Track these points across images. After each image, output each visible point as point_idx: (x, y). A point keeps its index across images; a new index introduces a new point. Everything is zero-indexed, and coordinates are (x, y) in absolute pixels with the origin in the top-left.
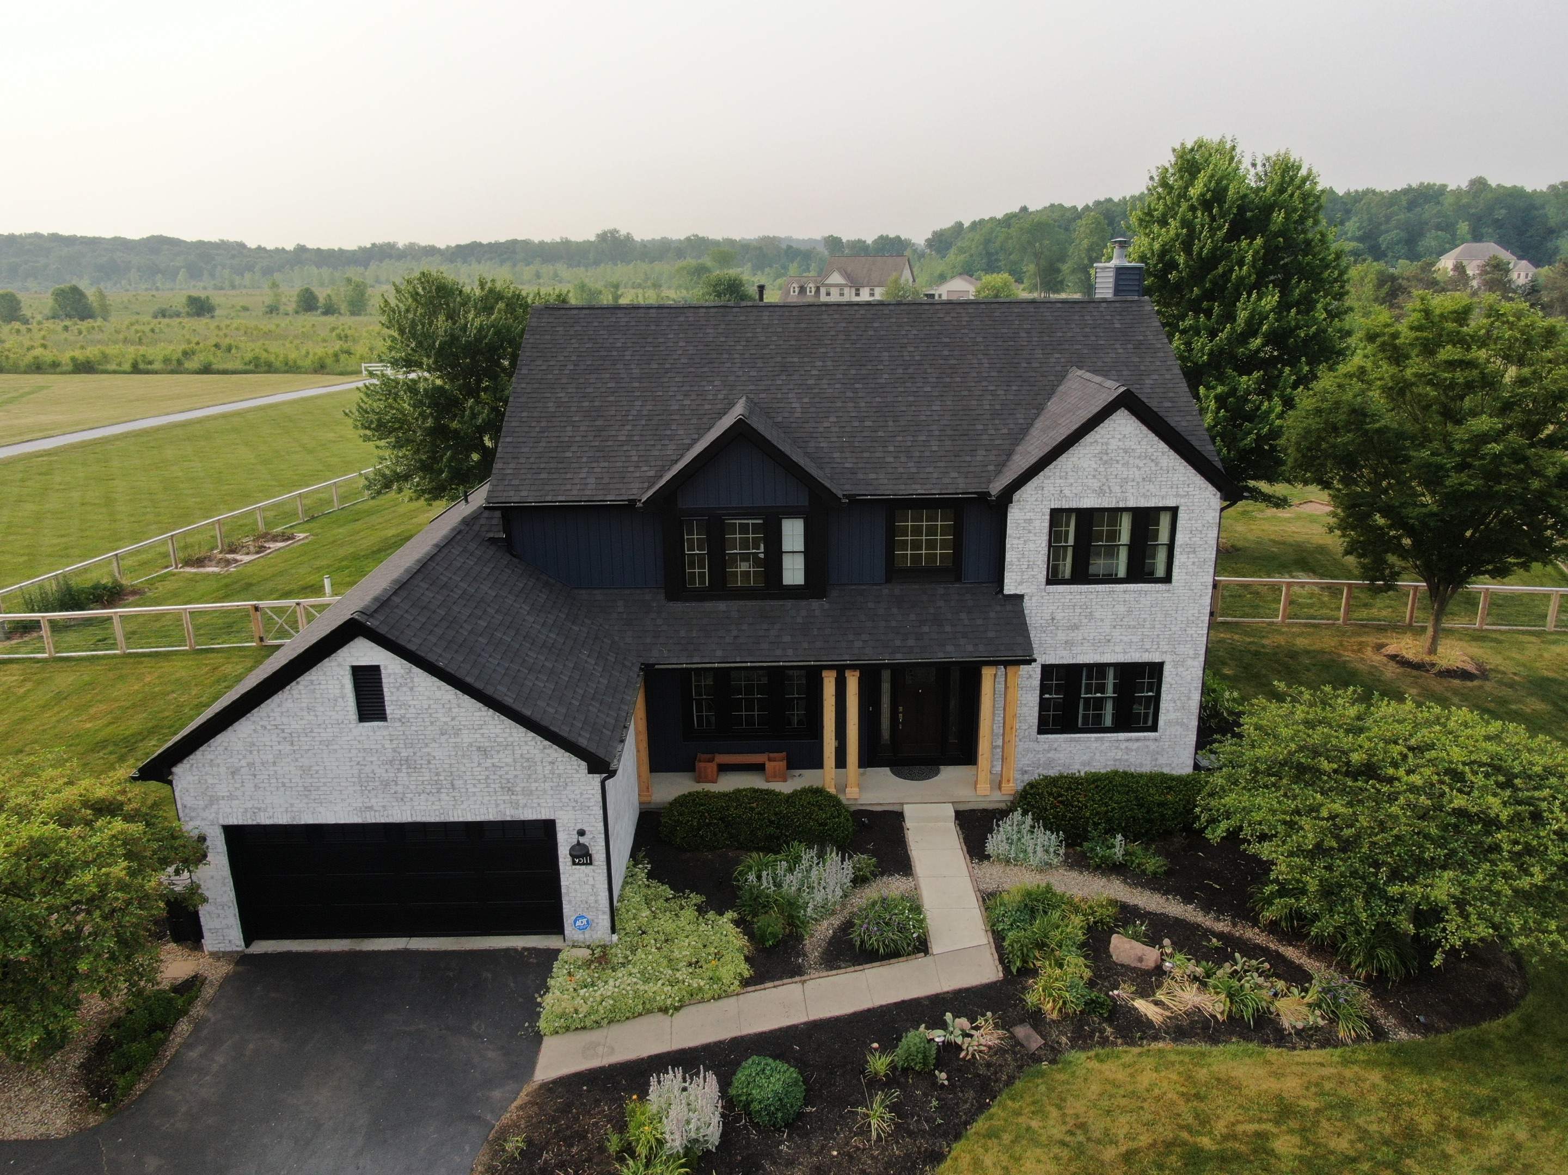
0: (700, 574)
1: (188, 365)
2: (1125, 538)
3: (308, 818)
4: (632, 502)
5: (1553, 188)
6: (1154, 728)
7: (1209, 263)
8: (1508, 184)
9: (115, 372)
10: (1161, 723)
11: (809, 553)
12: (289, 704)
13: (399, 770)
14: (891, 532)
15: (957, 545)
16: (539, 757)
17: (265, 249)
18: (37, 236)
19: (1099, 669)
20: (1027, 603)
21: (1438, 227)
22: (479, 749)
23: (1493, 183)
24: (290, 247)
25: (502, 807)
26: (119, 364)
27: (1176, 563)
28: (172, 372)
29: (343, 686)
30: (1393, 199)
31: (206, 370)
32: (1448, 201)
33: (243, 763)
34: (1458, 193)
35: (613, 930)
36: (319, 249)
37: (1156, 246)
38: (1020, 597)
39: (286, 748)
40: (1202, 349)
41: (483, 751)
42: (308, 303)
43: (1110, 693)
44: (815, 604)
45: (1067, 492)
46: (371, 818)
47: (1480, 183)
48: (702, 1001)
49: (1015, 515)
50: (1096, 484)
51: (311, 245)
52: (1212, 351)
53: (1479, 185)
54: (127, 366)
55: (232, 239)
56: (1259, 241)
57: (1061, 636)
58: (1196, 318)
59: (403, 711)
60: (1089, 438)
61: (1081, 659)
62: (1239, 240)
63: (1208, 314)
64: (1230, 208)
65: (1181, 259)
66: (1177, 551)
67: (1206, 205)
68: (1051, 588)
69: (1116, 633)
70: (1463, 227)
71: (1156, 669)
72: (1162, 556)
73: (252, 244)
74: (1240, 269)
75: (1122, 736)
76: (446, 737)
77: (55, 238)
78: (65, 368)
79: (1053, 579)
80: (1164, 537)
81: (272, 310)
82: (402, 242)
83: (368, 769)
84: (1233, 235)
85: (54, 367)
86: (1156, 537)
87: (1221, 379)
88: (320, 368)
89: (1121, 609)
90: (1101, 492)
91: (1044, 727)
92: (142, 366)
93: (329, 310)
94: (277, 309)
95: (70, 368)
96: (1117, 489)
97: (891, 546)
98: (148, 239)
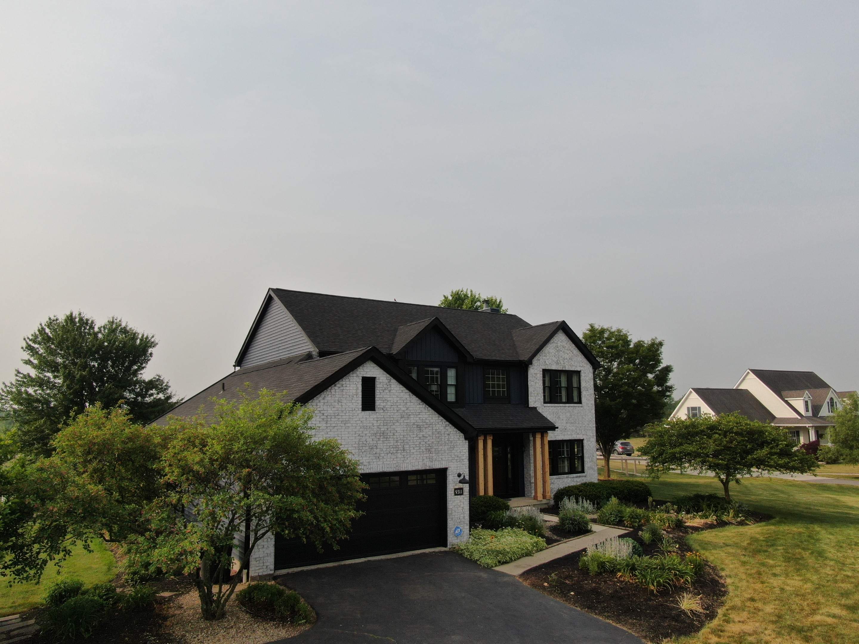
2: (564, 385)
6: (584, 471)
10: (586, 469)
11: (457, 387)
13: (379, 439)
15: (508, 386)
16: (443, 432)
19: (563, 443)
20: (537, 411)
25: (425, 460)
27: (582, 395)
29: (357, 389)
35: (470, 537)
38: (536, 408)
41: (419, 427)
43: (566, 455)
45: (547, 363)
49: (531, 372)
50: (556, 360)
59: (385, 404)
60: (552, 340)
61: (558, 438)
66: (582, 389)
68: (546, 404)
69: (568, 426)
71: (581, 442)
76: (403, 419)
79: (546, 400)
80: (576, 385)
89: (568, 415)
90: (557, 363)
91: (552, 472)
96: (562, 362)
97: (485, 386)
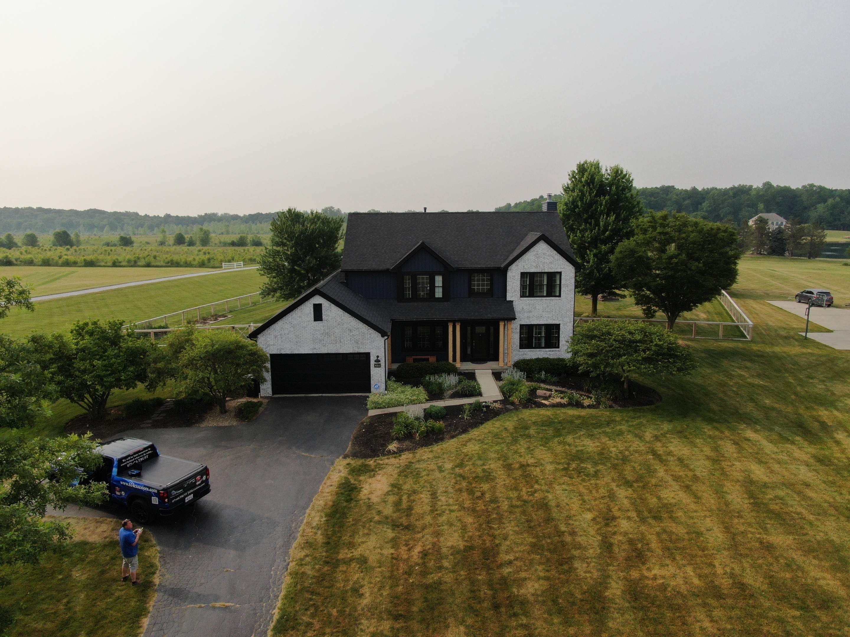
0: (409, 294)
1: (139, 263)
2: (545, 283)
3: (296, 352)
4: (388, 270)
5: (804, 187)
6: (558, 347)
7: (590, 205)
8: (782, 185)
9: (104, 266)
10: (560, 345)
11: (443, 287)
12: (294, 315)
13: (325, 336)
14: (470, 281)
15: (492, 285)
16: (366, 333)
17: (149, 216)
18: (30, 208)
19: (539, 326)
20: (514, 303)
21: (748, 206)
22: (349, 329)
23: (775, 184)
24: (162, 215)
25: (355, 348)
26: (106, 263)
27: (562, 290)
28: (132, 266)
29: (311, 310)
30: (725, 193)
31: (148, 265)
32: (753, 193)
33: (279, 334)
34: (758, 190)
35: (386, 390)
36: (177, 216)
37: (571, 199)
38: (512, 302)
39: (292, 329)
40: (588, 237)
41: (350, 330)
42: (180, 240)
43: (543, 335)
44: (446, 303)
45: (526, 267)
46: (315, 352)
47: (768, 184)
48: (415, 404)
49: (510, 274)
50: (535, 265)
51: (173, 214)
52: (591, 237)
53: (768, 185)
54: (110, 264)
55: (132, 211)
56: (607, 197)
57: (526, 315)
58: (586, 226)
59: (327, 318)
60: (532, 250)
61: (532, 323)
62: (600, 197)
63: (590, 224)
64: (596, 185)
65: (579, 204)
66: (562, 286)
67: (588, 184)
68: (522, 299)
69: (544, 314)
70: (761, 206)
71: (558, 326)
72: (558, 289)
73: (142, 213)
74: (601, 207)
75: (547, 350)
76: (340, 326)
77: (40, 209)
78: (80, 265)
79: (523, 295)
80: (558, 282)
81: (162, 243)
82: (220, 212)
83: (315, 336)
84: (598, 195)
85: (75, 264)
86: (555, 282)
87: (596, 248)
88: (202, 265)
89: (545, 306)
90: (536, 267)
91: (522, 347)
92: (117, 264)
93: (191, 243)
94: (164, 243)
95: (83, 264)
96: (541, 266)
97: (470, 285)
98: (88, 210)
